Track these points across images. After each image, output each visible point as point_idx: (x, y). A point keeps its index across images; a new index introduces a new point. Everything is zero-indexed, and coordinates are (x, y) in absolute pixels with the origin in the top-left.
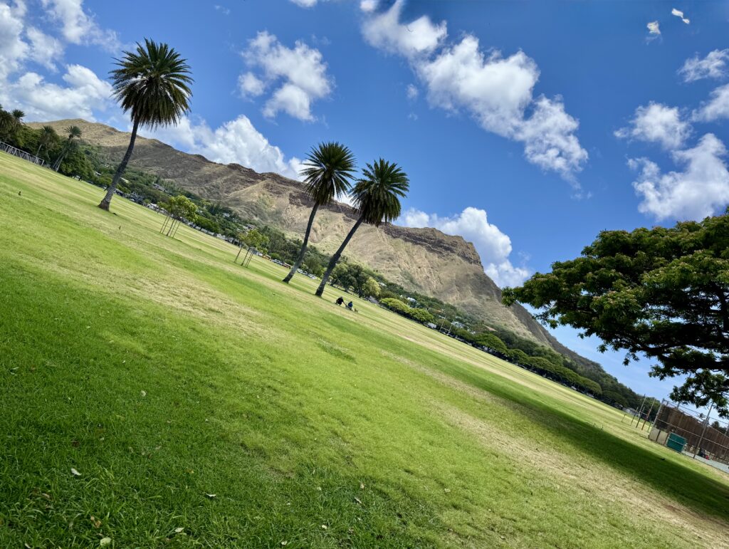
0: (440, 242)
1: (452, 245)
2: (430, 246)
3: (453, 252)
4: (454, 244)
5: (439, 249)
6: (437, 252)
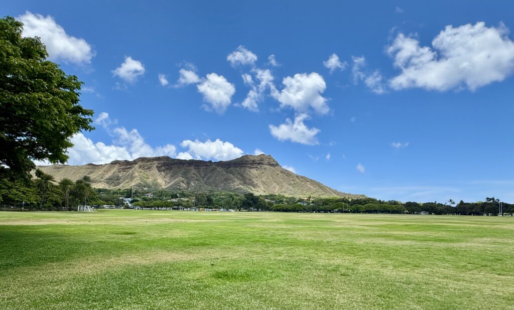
0: (254, 161)
1: (261, 161)
2: (250, 165)
3: (263, 164)
5: (255, 166)
6: (255, 168)
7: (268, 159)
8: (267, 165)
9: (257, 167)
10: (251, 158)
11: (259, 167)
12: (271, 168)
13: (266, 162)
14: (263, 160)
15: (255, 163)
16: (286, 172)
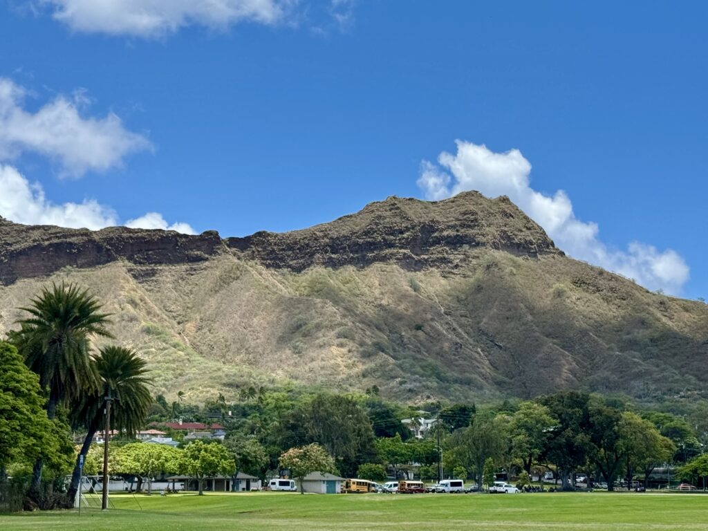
0: (429, 229)
1: (462, 226)
2: (407, 251)
3: (478, 244)
4: (470, 221)
5: (436, 252)
6: (433, 263)
7: (499, 220)
8: (496, 246)
9: (444, 260)
10: (417, 215)
11: (456, 257)
12: (520, 260)
13: (491, 231)
14: (474, 223)
15: (437, 241)
16: (601, 282)
